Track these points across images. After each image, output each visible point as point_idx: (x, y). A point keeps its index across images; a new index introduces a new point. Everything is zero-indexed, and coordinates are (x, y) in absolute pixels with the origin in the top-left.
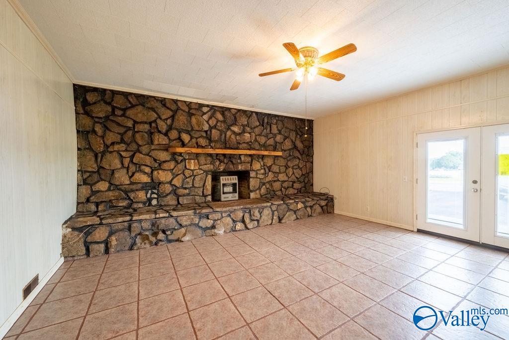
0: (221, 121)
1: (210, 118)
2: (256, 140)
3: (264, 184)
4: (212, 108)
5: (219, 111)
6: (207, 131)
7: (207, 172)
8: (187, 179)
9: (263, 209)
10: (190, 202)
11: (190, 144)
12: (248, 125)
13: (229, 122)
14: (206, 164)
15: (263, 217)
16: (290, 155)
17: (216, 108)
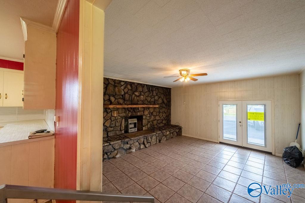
0: (130, 90)
1: (125, 88)
2: (146, 99)
3: (149, 122)
4: (126, 82)
5: (129, 84)
6: (123, 95)
7: (122, 117)
8: (112, 122)
9: (152, 136)
10: (114, 134)
11: (115, 102)
12: (142, 91)
13: (134, 90)
14: (122, 113)
15: (152, 140)
16: (161, 106)
17: (128, 83)
